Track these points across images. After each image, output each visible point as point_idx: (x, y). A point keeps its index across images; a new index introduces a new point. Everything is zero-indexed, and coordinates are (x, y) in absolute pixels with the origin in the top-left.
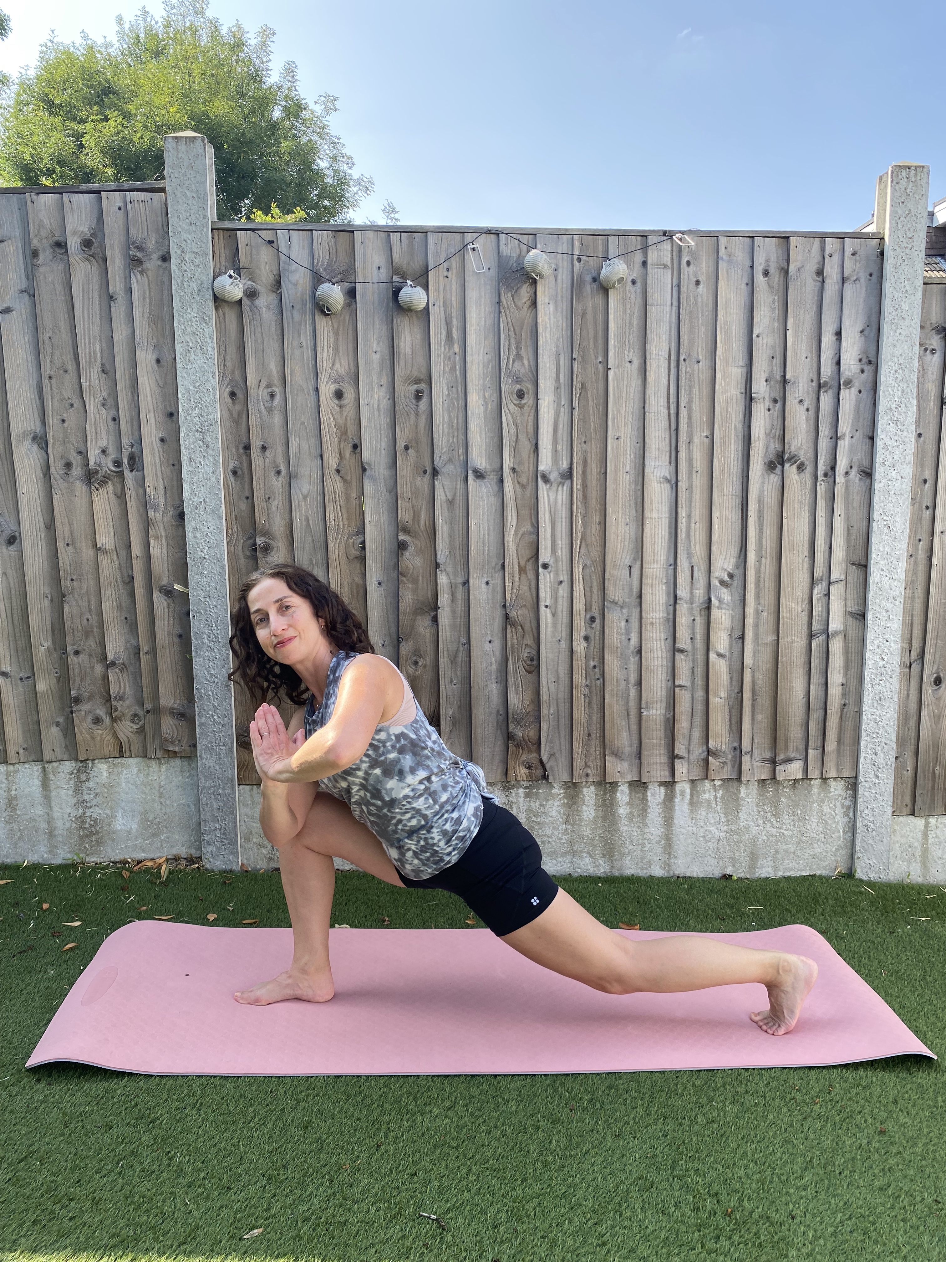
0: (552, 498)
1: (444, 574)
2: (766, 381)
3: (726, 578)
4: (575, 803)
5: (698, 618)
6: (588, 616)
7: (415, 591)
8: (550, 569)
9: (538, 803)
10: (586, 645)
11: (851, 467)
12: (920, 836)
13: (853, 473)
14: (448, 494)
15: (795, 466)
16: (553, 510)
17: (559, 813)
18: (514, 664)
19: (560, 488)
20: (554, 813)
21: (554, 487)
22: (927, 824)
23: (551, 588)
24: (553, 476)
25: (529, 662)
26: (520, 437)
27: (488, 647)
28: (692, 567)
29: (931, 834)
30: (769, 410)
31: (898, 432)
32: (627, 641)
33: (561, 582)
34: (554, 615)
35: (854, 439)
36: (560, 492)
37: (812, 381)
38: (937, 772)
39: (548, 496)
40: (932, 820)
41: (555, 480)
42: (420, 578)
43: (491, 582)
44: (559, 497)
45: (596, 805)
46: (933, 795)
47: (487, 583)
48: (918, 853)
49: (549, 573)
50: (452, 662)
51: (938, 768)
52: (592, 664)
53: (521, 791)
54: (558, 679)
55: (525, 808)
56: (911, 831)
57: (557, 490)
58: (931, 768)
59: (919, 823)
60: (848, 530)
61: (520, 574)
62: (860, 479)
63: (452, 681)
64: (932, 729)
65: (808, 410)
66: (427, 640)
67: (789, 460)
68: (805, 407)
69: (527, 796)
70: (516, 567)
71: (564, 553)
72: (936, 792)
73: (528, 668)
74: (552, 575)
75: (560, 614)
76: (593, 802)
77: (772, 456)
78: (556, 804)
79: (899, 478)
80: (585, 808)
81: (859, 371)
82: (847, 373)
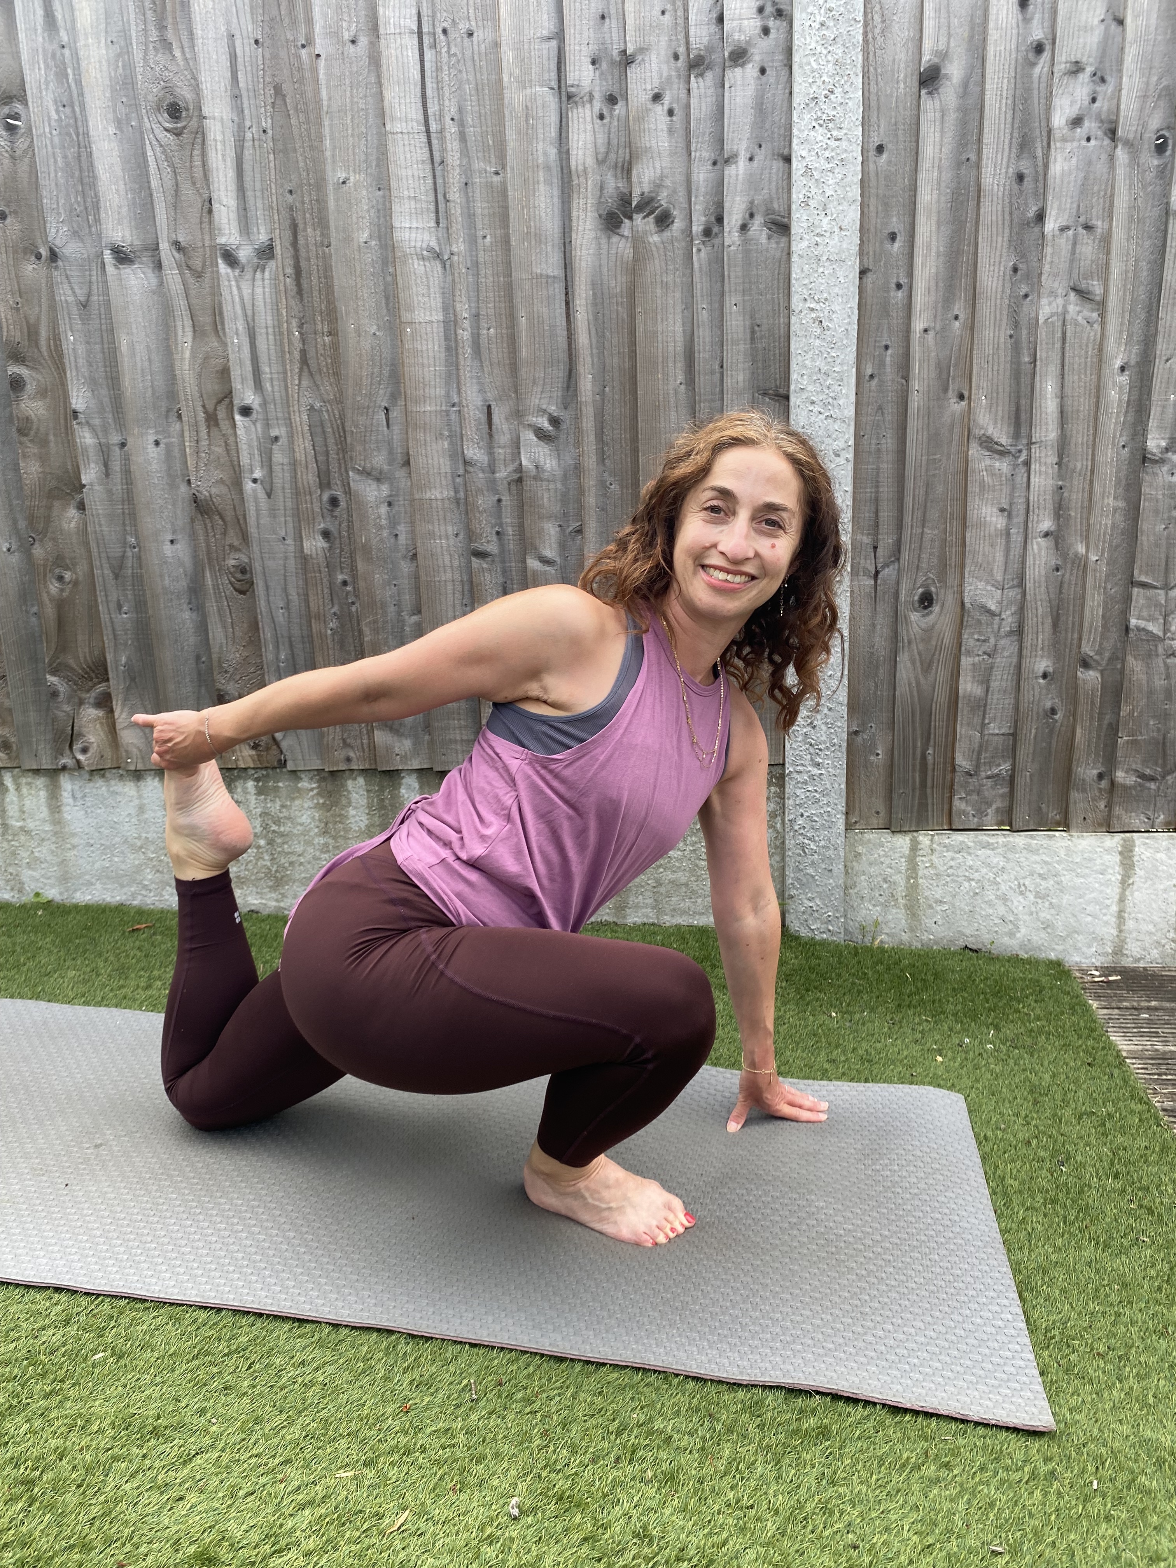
0: (246, 292)
1: (86, 429)
2: (593, 63)
3: (546, 425)
4: (336, 803)
5: (506, 499)
6: (326, 497)
7: (43, 459)
8: (254, 415)
9: (278, 804)
10: (326, 545)
11: (752, 215)
12: (903, 865)
13: (757, 224)
14: (78, 291)
15: (651, 219)
16: (249, 313)
17: (313, 818)
18: (214, 578)
19: (258, 275)
20: (305, 819)
21: (248, 275)
22: (915, 847)
23: (259, 450)
24: (244, 254)
25: (239, 576)
26: (182, 186)
27: (168, 549)
28: (489, 407)
29: (923, 862)
30: (602, 117)
31: (833, 144)
32: (393, 540)
33: (276, 439)
34: (269, 495)
35: (755, 163)
36: (258, 283)
37: (676, 57)
38: (930, 758)
39: (239, 288)
40: (924, 839)
41: (249, 262)
42: (52, 438)
43: (163, 442)
44: (259, 291)
45: (370, 807)
46: (924, 795)
47: (157, 443)
48: (900, 891)
49: (254, 423)
50: (116, 577)
51: (930, 751)
52: (340, 577)
53: (250, 784)
54: (288, 602)
55: (259, 810)
56: (886, 856)
57: (254, 280)
58: (919, 751)
59: (903, 842)
60: (753, 332)
61: (208, 427)
62: (769, 238)
63: (120, 607)
64: (918, 684)
65: (671, 113)
66: (74, 541)
67: (640, 208)
68: (666, 107)
69: (260, 792)
70: (201, 415)
71: (276, 388)
72: (929, 791)
73: (238, 585)
74: (259, 425)
75: (280, 492)
76: (364, 802)
77: (611, 202)
78: (306, 805)
79: (836, 230)
80: (352, 812)
81: (758, 31)
82: (736, 36)
